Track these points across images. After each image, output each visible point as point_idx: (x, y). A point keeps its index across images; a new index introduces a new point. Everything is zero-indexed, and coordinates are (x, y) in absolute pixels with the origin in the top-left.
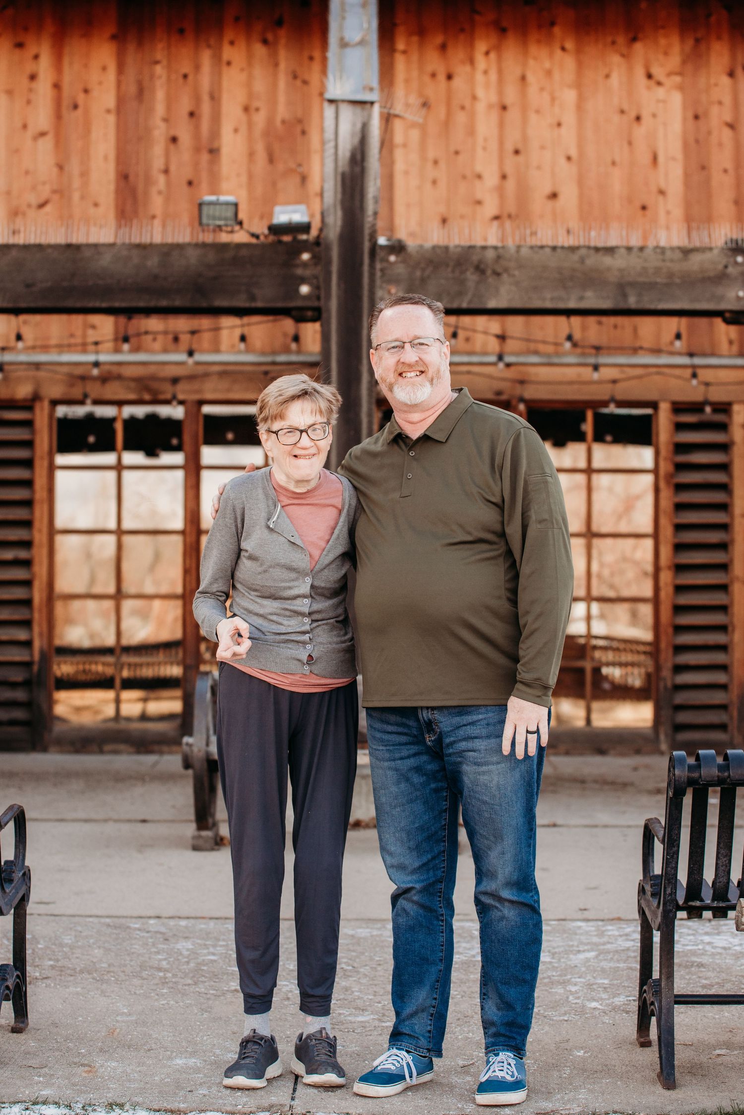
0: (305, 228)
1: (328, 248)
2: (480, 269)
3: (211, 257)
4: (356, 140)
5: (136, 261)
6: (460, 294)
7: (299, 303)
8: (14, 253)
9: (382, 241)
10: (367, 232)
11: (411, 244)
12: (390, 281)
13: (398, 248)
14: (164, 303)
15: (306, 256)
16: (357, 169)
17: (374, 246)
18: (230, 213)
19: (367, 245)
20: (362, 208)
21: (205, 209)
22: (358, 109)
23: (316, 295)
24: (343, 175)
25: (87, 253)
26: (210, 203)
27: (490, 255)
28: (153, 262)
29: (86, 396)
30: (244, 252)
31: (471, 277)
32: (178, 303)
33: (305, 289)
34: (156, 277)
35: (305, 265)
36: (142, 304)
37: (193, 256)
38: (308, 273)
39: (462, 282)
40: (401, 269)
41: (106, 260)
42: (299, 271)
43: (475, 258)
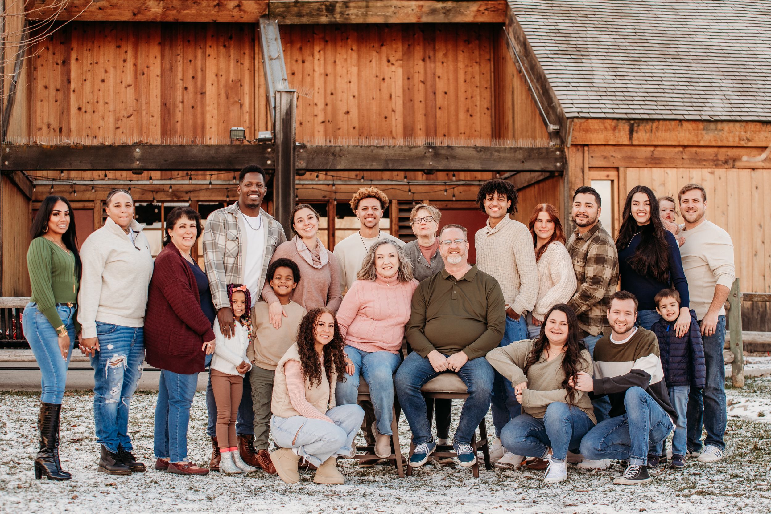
0: (269, 140)
1: (278, 147)
2: (334, 154)
3: (234, 150)
4: (288, 106)
5: (206, 151)
6: (327, 164)
7: (267, 167)
8: (160, 148)
9: (297, 144)
10: (292, 141)
11: (308, 145)
12: (300, 159)
13: (303, 147)
14: (217, 167)
15: (269, 150)
16: (289, 117)
17: (295, 146)
18: (242, 134)
19: (292, 146)
20: (290, 132)
21: (233, 133)
22: (289, 95)
23: (273, 164)
24: (283, 119)
25: (188, 148)
26: (234, 130)
27: (338, 149)
28: (212, 152)
29: (154, 199)
30: (246, 148)
31: (331, 157)
32: (222, 167)
33: (269, 162)
34: (214, 157)
35: (269, 153)
36: (208, 168)
37: (227, 149)
38: (270, 156)
39: (327, 159)
40: (304, 155)
41: (195, 151)
42: (267, 155)
43: (332, 150)
